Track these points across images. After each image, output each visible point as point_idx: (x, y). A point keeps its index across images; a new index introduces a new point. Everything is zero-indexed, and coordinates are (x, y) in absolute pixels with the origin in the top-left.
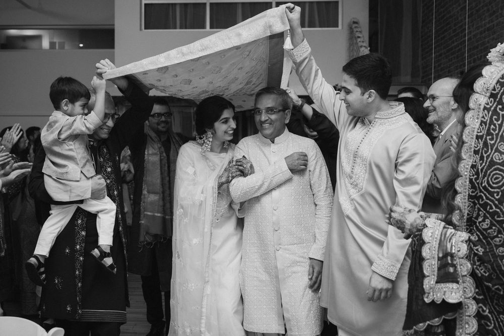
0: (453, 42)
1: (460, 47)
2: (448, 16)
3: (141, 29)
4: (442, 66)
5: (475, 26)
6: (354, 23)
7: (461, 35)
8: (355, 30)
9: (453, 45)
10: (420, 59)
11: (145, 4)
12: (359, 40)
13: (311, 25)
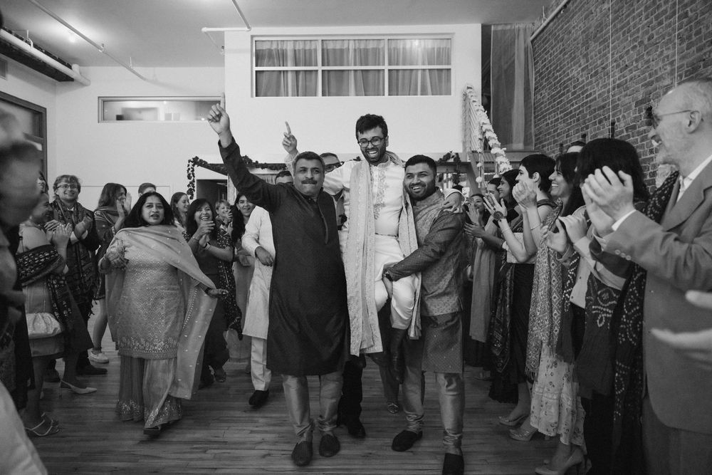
0: (573, 105)
1: (581, 109)
2: (566, 79)
3: (252, 96)
4: (559, 131)
5: (600, 85)
6: (468, 88)
7: (582, 97)
8: (470, 95)
9: (572, 108)
10: (533, 126)
11: (256, 71)
12: (475, 104)
13: (424, 92)
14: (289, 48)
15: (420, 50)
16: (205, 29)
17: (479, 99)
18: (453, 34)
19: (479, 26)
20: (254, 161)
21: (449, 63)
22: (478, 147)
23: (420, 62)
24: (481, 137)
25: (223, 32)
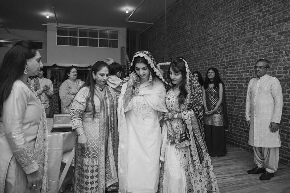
3: (56, 44)
6: (123, 47)
8: (123, 49)
11: (57, 37)
12: (125, 53)
13: (110, 47)
14: (68, 30)
15: (109, 34)
16: (43, 24)
17: (126, 51)
18: (119, 30)
19: (126, 29)
20: (58, 66)
21: (117, 38)
22: (126, 64)
23: (109, 37)
24: (126, 62)
25: (47, 26)
